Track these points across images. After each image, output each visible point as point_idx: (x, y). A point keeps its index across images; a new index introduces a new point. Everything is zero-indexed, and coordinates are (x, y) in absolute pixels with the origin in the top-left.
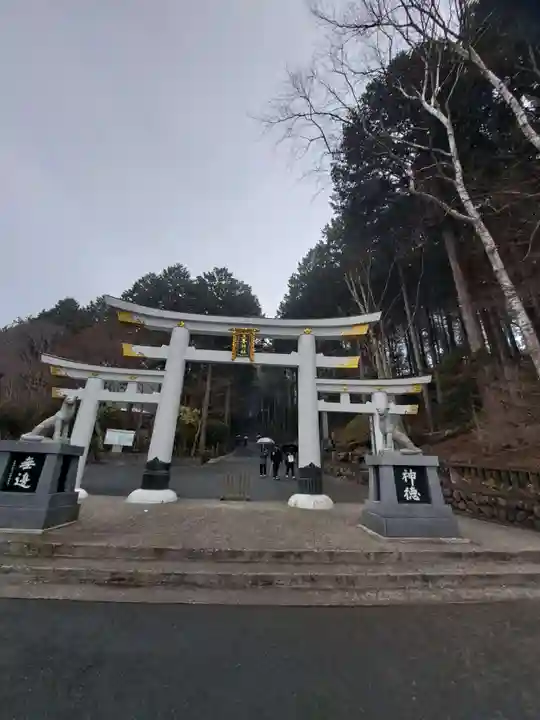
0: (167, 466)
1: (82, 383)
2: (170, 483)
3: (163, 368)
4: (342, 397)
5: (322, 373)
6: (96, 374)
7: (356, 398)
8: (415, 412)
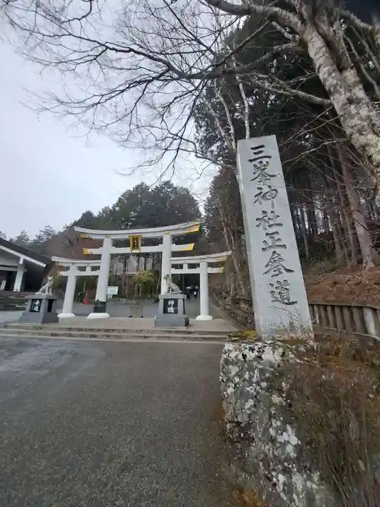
0: (104, 303)
1: (68, 268)
2: (107, 310)
3: (100, 259)
4: (184, 266)
5: (175, 254)
6: (73, 263)
7: (192, 266)
8: (222, 272)
